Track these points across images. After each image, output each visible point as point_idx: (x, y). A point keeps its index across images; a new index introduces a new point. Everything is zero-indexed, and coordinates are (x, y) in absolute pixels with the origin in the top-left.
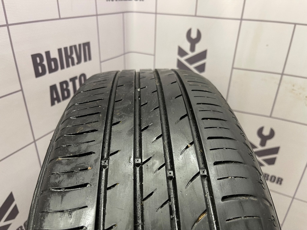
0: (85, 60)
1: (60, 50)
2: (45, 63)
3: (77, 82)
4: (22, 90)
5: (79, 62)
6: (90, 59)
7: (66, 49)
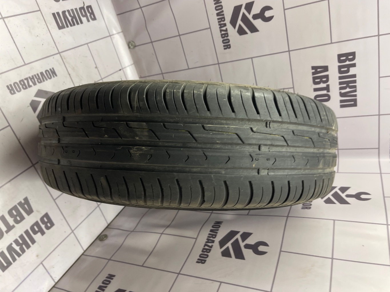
0: (341, 101)
1: (354, 76)
2: (348, 63)
3: (325, 92)
4: (332, 43)
5: (342, 95)
6: (342, 106)
7: (355, 82)
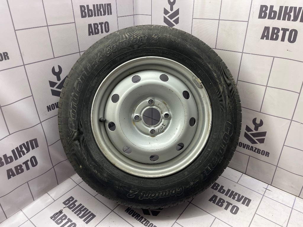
0: (108, 14)
1: (94, 5)
2: (86, 11)
3: (103, 25)
4: (75, 22)
5: (105, 14)
6: (111, 14)
7: (97, 5)
